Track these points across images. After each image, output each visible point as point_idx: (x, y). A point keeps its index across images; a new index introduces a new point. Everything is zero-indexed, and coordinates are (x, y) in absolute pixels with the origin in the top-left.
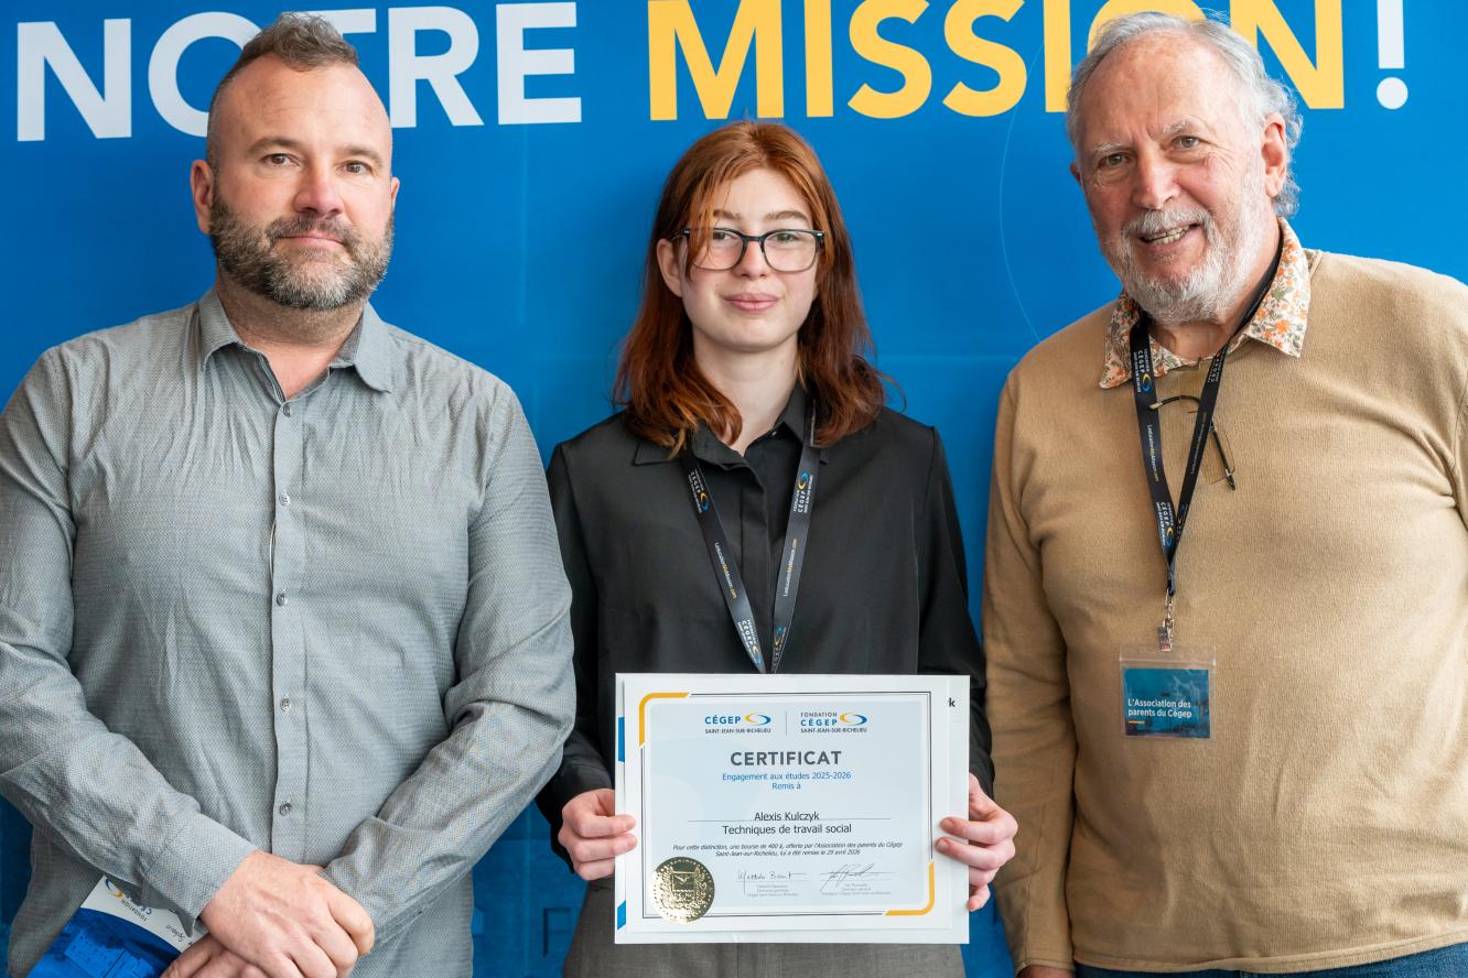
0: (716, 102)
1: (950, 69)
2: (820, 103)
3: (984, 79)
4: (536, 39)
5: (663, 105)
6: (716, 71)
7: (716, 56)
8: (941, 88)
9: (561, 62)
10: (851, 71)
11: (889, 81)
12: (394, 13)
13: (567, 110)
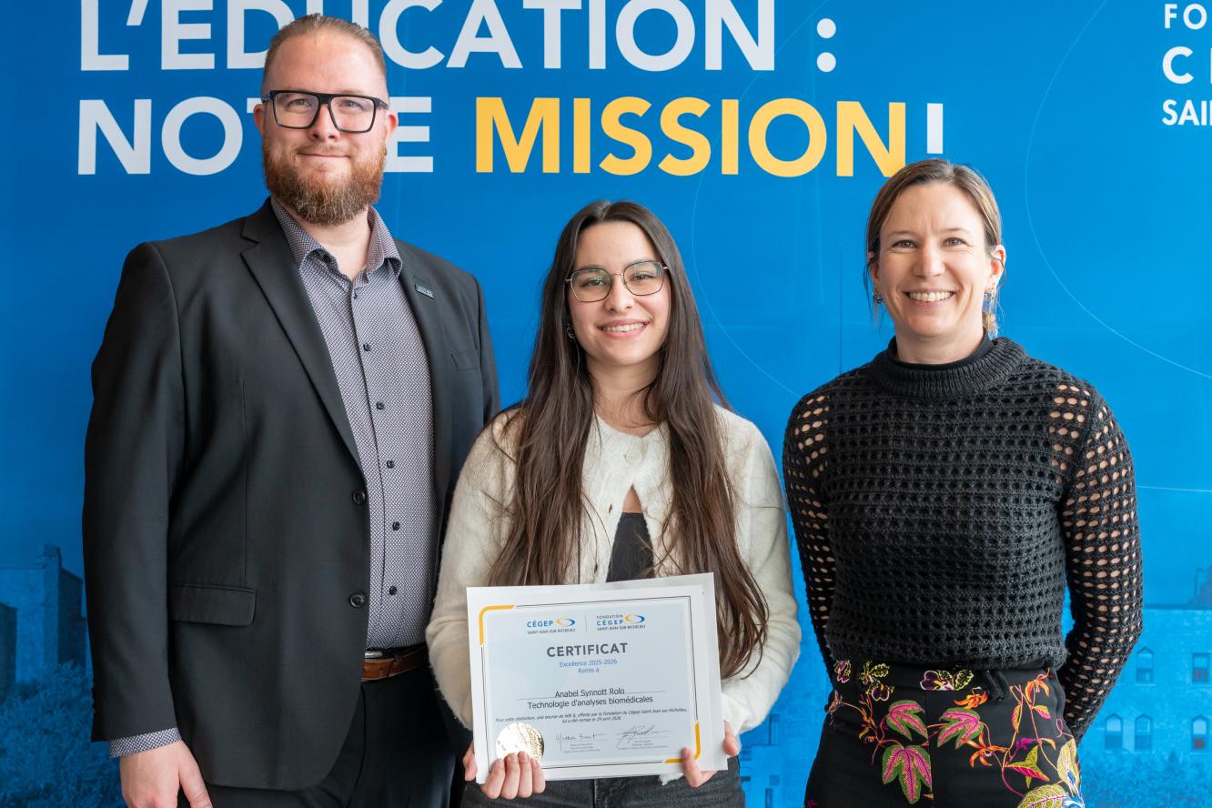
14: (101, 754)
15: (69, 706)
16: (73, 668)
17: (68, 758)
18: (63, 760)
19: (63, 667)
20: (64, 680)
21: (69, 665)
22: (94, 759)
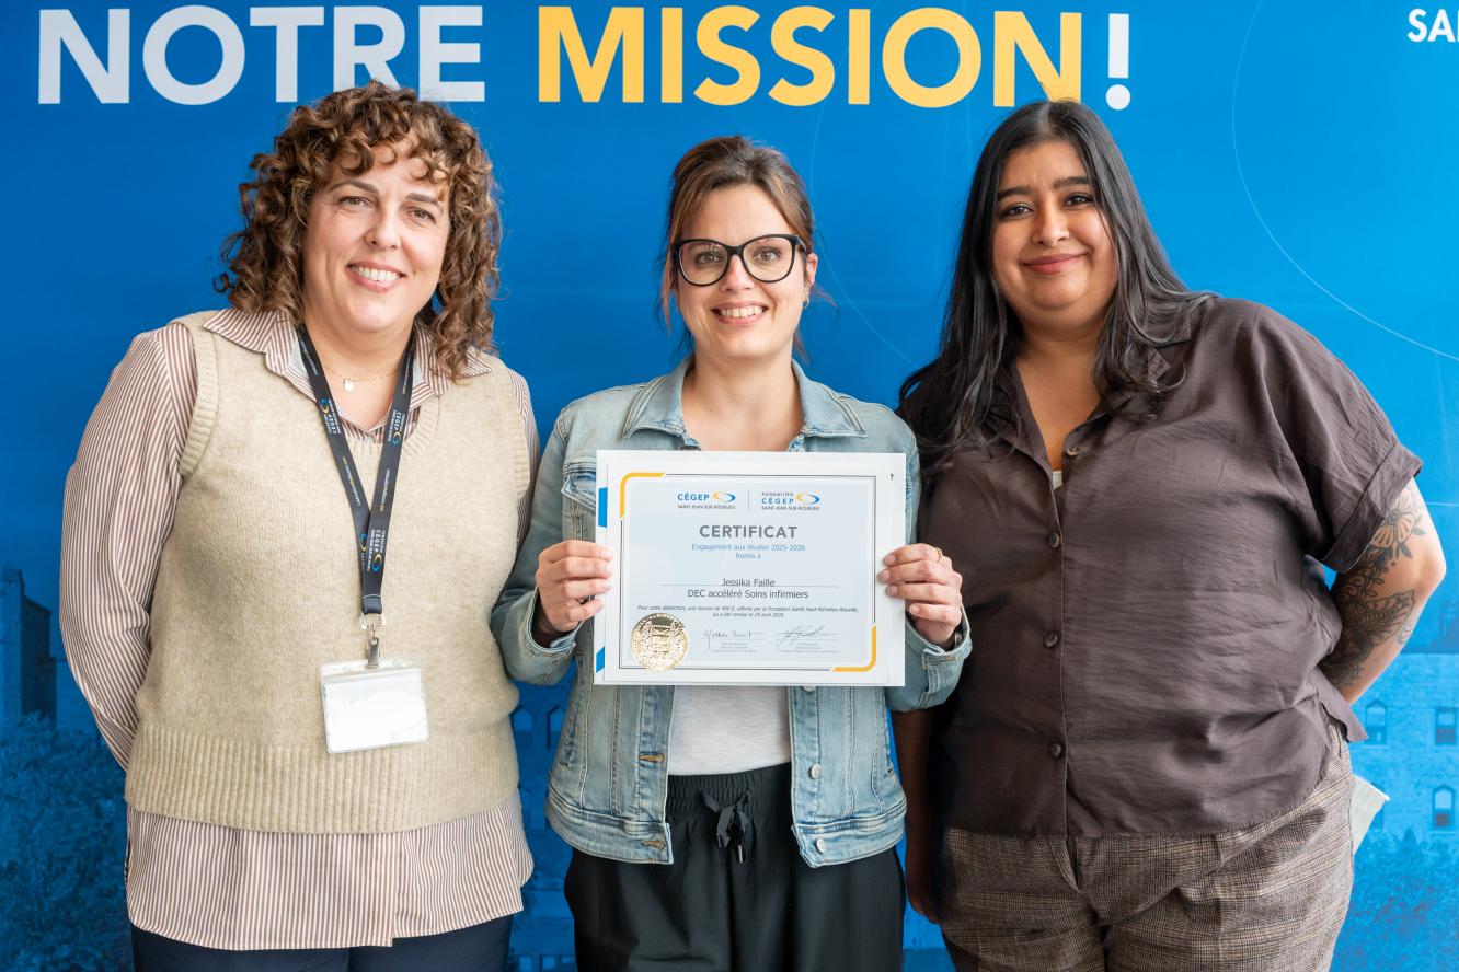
0: (591, 88)
1: (775, 69)
2: (672, 92)
3: (801, 76)
4: (449, 34)
5: (549, 91)
6: (591, 64)
7: (591, 51)
8: (767, 82)
9: (470, 53)
10: (698, 67)
11: (727, 76)
12: (337, 10)
13: (474, 92)
14: (77, 826)
15: (37, 767)
16: (40, 719)
17: (35, 830)
18: (29, 832)
19: (29, 719)
20: (29, 735)
21: (34, 716)
22: (70, 831)
